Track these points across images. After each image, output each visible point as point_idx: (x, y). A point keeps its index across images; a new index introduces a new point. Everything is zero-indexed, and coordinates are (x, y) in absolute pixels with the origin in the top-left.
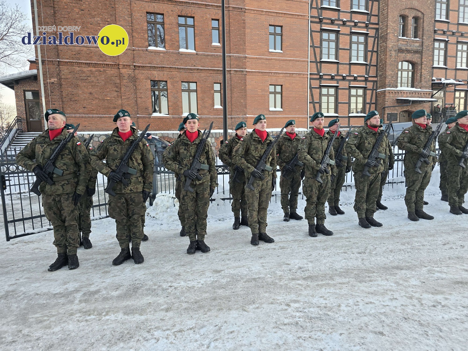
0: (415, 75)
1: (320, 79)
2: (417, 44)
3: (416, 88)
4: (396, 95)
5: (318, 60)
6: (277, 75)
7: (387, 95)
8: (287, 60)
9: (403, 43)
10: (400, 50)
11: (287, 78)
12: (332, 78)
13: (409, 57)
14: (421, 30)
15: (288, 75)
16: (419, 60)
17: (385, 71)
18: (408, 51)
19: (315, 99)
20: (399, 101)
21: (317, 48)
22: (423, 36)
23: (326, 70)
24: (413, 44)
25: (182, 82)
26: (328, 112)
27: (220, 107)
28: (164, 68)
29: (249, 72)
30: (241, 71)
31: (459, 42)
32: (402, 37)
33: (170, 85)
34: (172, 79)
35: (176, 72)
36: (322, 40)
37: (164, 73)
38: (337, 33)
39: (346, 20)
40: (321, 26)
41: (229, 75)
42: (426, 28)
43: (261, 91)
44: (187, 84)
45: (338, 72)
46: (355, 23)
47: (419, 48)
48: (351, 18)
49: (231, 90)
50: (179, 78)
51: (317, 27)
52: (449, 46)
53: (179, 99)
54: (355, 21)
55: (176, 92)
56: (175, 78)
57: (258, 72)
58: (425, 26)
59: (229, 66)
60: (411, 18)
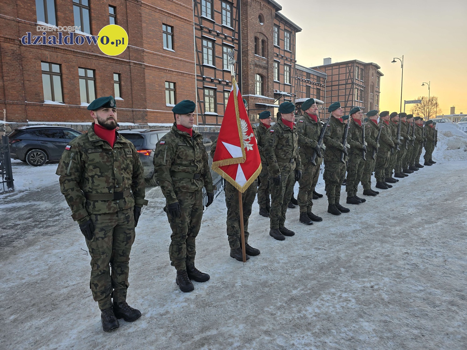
0: (264, 86)
1: (203, 81)
2: (265, 62)
3: (265, 96)
4: (255, 101)
5: (201, 64)
6: (171, 73)
7: (250, 100)
8: (178, 60)
9: (257, 59)
10: (256, 65)
11: (179, 77)
12: (212, 81)
13: (261, 71)
14: (267, 51)
15: (180, 74)
16: (266, 74)
17: (248, 80)
18: (260, 66)
19: (200, 99)
20: (257, 106)
21: (200, 52)
22: (268, 56)
23: (209, 74)
24: (262, 61)
25: (79, 67)
26: (210, 111)
27: (121, 99)
28: (58, 49)
29: (147, 66)
30: (140, 64)
31: (285, 64)
32: (256, 55)
33: (66, 70)
34: (68, 63)
35: (72, 56)
36: (202, 46)
37: (58, 55)
38: (213, 42)
39: (219, 32)
40: (202, 34)
41: (128, 66)
42: (270, 50)
43: (158, 86)
44: (84, 70)
45: (215, 77)
46: (225, 36)
47: (266, 65)
48: (222, 31)
49: (131, 82)
50: (76, 63)
51: (199, 33)
52: (280, 66)
53: (76, 86)
54: (225, 35)
55: (73, 78)
56: (71, 62)
57: (154, 67)
58: (269, 48)
59: (128, 58)
60: (260, 41)
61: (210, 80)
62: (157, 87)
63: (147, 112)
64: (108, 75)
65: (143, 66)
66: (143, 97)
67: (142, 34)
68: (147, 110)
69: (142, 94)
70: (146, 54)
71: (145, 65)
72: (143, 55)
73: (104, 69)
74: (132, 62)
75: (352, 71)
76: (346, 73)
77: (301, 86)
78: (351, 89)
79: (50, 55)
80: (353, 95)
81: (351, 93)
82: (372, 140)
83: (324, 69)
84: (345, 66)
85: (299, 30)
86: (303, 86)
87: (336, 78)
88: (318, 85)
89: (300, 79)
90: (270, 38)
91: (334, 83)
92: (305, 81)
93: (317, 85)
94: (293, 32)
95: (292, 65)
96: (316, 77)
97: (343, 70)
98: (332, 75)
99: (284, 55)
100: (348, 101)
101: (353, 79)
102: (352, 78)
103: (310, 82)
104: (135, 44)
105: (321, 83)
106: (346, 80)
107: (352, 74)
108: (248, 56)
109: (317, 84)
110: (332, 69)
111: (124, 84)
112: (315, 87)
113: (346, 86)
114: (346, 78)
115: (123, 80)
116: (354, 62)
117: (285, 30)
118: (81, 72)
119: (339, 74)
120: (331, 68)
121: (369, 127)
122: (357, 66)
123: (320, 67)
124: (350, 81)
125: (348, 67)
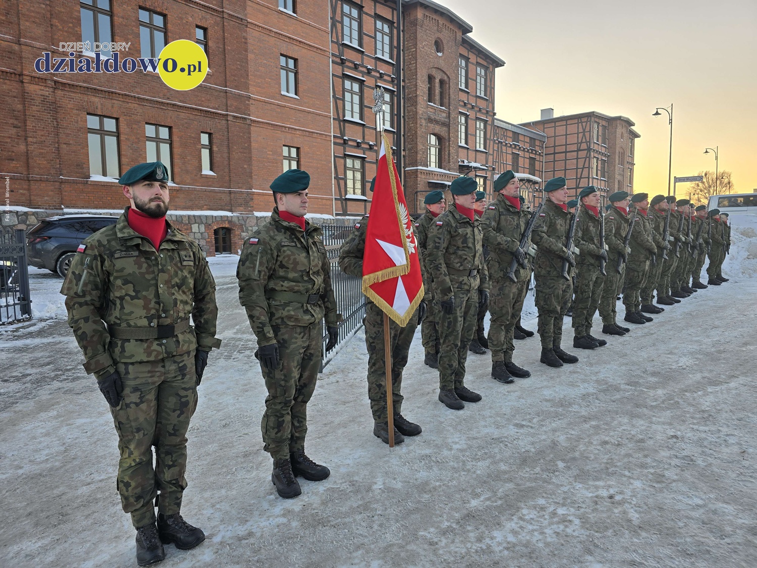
0: (443, 153)
1: (344, 145)
2: (444, 115)
3: (445, 169)
4: (428, 177)
5: (341, 119)
6: (293, 132)
7: (419, 175)
8: (304, 111)
9: (431, 110)
10: (430, 120)
11: (307, 139)
12: (358, 145)
13: (438, 129)
14: (447, 97)
15: (307, 133)
16: (447, 134)
17: (416, 144)
18: (436, 122)
19: (339, 173)
20: (431, 185)
21: (339, 100)
22: (449, 106)
23: (353, 134)
24: (440, 113)
25: (147, 123)
26: (354, 193)
27: (211, 173)
28: (114, 95)
29: (255, 121)
30: (243, 118)
31: (477, 119)
32: (430, 104)
33: (126, 127)
34: (129, 116)
35: (136, 105)
36: (344, 90)
37: (114, 103)
38: (361, 83)
39: (371, 68)
40: (343, 70)
41: (224, 122)
42: (452, 96)
43: (271, 153)
44: (154, 127)
45: (364, 138)
46: (381, 74)
47: (446, 120)
48: (376, 67)
49: (228, 146)
50: (141, 116)
51: (338, 70)
52: (470, 122)
53: (141, 153)
54: (381, 71)
55: (136, 140)
56: (133, 114)
57: (266, 123)
58: (451, 93)
59: (224, 108)
60: (437, 81)
61: (356, 144)
62: (269, 154)
63: (253, 193)
64: (193, 135)
65: (248, 122)
66: (248, 171)
67: (248, 71)
68: (253, 190)
69: (245, 166)
70: (254, 102)
71: (251, 120)
72: (248, 105)
73: (186, 125)
74: (230, 115)
75: (587, 129)
76: (578, 134)
77: (505, 154)
78: (586, 158)
79: (102, 104)
80: (589, 168)
81: (586, 165)
82: (616, 241)
83: (541, 127)
84: (576, 121)
85: (500, 63)
86: (506, 153)
87: (561, 140)
88: (532, 153)
89: (501, 143)
90: (452, 76)
91: (558, 149)
92: (511, 145)
93: (530, 153)
94: (491, 67)
95: (489, 119)
96: (529, 138)
97: (572, 129)
98: (555, 136)
99: (476, 104)
100: (581, 178)
101: (589, 142)
102: (588, 140)
103: (518, 147)
104: (236, 86)
105: (537, 148)
106: (577, 143)
107: (587, 135)
108: (416, 105)
109: (530, 151)
110: (555, 127)
111: (217, 149)
112: (527, 155)
113: (577, 154)
114: (578, 141)
115: (216, 143)
116: (590, 115)
117: (478, 64)
118: (150, 131)
119: (566, 135)
120: (553, 124)
121: (611, 219)
122: (596, 122)
123: (536, 123)
124: (584, 146)
125: (582, 122)
